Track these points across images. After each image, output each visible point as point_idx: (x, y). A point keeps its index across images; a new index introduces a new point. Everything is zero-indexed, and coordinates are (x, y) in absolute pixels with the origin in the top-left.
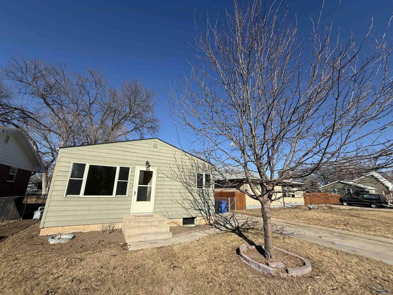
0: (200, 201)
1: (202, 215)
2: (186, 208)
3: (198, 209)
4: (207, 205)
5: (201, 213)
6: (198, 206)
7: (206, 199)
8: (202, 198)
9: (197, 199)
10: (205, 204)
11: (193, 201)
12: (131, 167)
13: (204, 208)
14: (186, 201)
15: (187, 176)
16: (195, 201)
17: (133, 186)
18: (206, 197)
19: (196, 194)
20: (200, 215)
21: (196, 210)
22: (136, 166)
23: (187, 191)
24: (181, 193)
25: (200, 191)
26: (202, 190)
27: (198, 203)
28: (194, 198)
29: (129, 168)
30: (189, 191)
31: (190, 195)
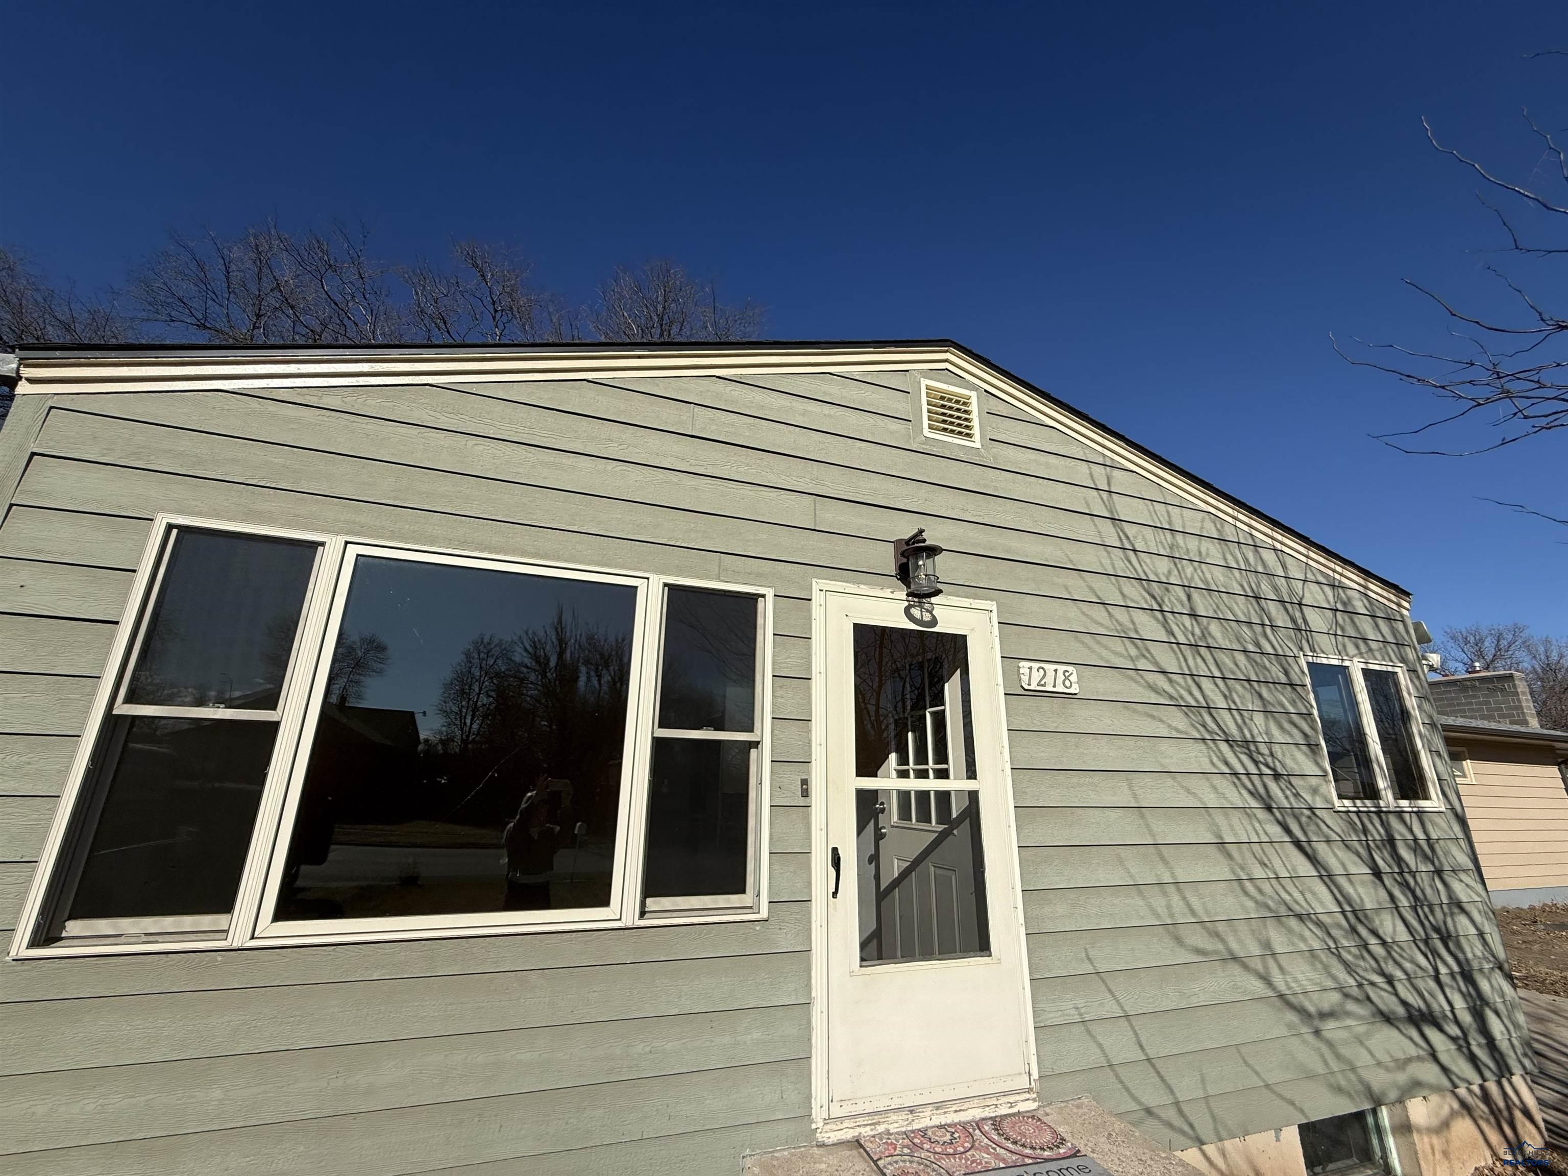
0: (1390, 926)
1: (1445, 1070)
2: (1301, 1011)
3: (1401, 1011)
4: (1456, 968)
5: (1434, 1056)
6: (1390, 980)
7: (1431, 906)
8: (1397, 892)
9: (1368, 906)
10: (1435, 953)
11: (1339, 926)
12: (770, 593)
13: (1441, 998)
14: (1290, 931)
15: (1238, 686)
16: (1354, 930)
17: (806, 793)
18: (1424, 880)
19: (1342, 853)
20: (1429, 1073)
21: (1388, 1019)
22: (817, 584)
23: (1275, 831)
24: (1229, 856)
25: (1365, 831)
26: (1379, 813)
27: (1384, 943)
28: (1342, 899)
29: (753, 599)
30: (1288, 831)
31: (1304, 867)
